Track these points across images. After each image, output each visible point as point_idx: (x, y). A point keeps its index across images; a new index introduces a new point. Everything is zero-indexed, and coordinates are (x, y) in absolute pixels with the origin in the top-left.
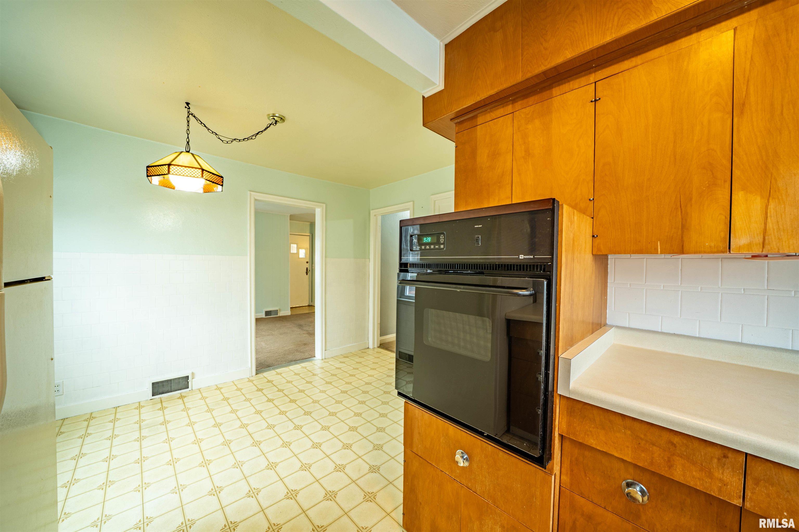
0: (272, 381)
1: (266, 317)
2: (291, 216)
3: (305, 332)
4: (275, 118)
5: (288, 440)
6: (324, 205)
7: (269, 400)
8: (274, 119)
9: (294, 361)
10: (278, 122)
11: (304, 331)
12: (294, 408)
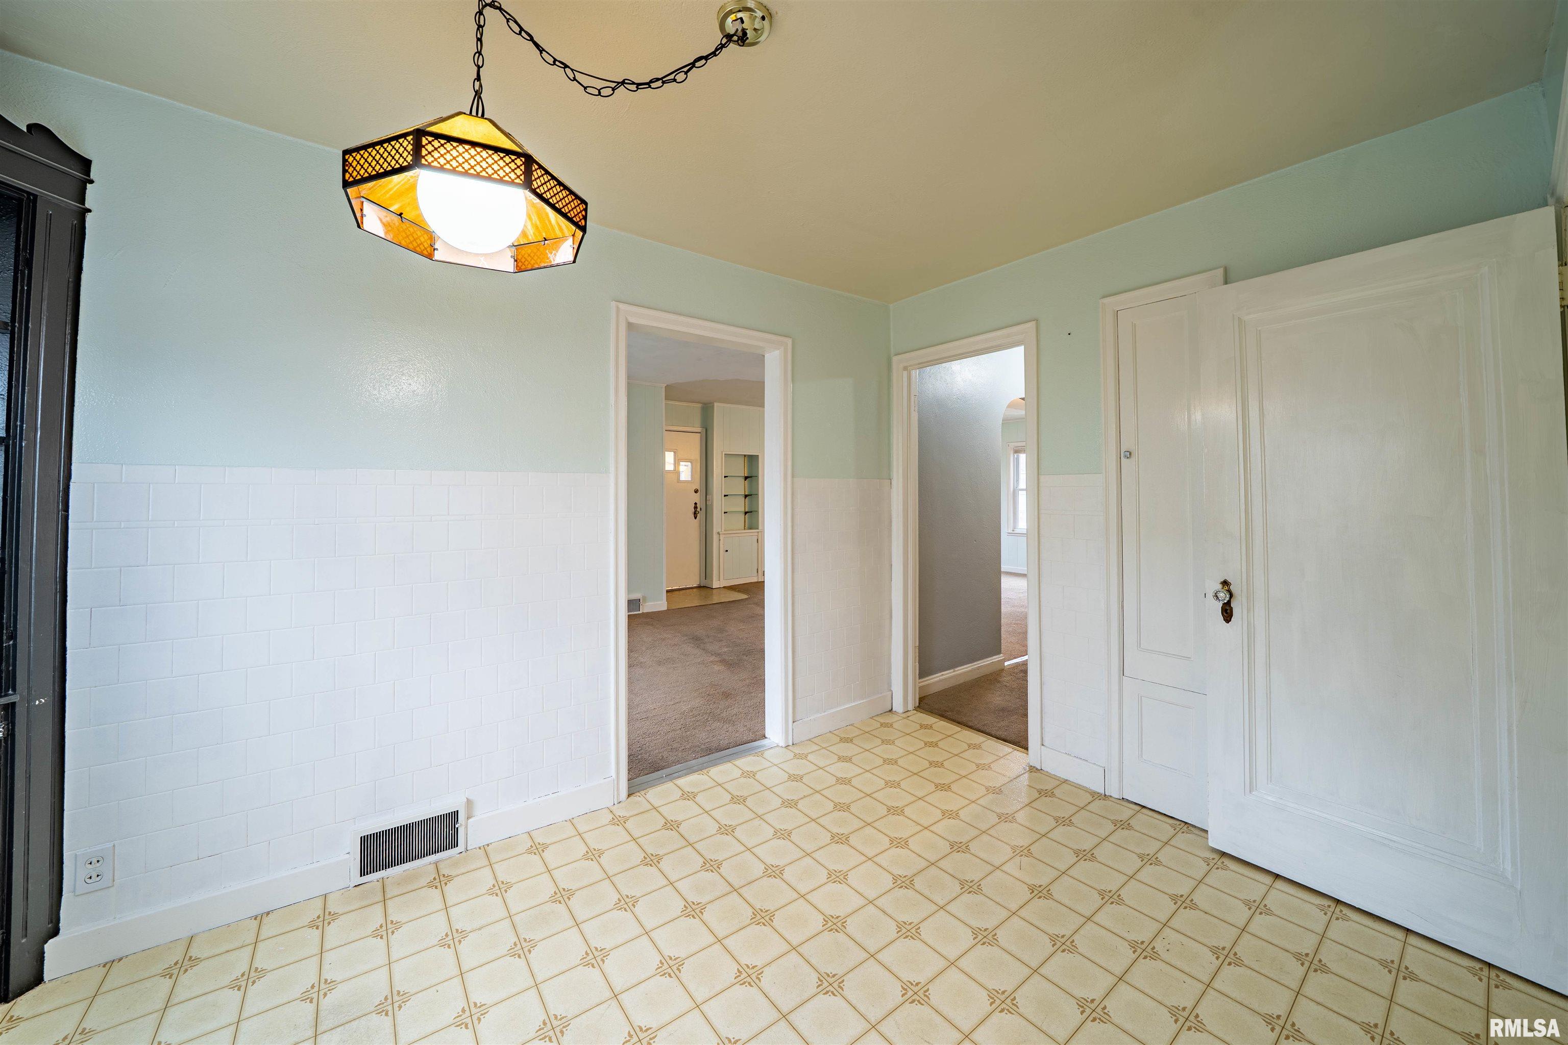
2: (668, 388)
3: (713, 658)
6: (791, 340)
8: (741, 20)
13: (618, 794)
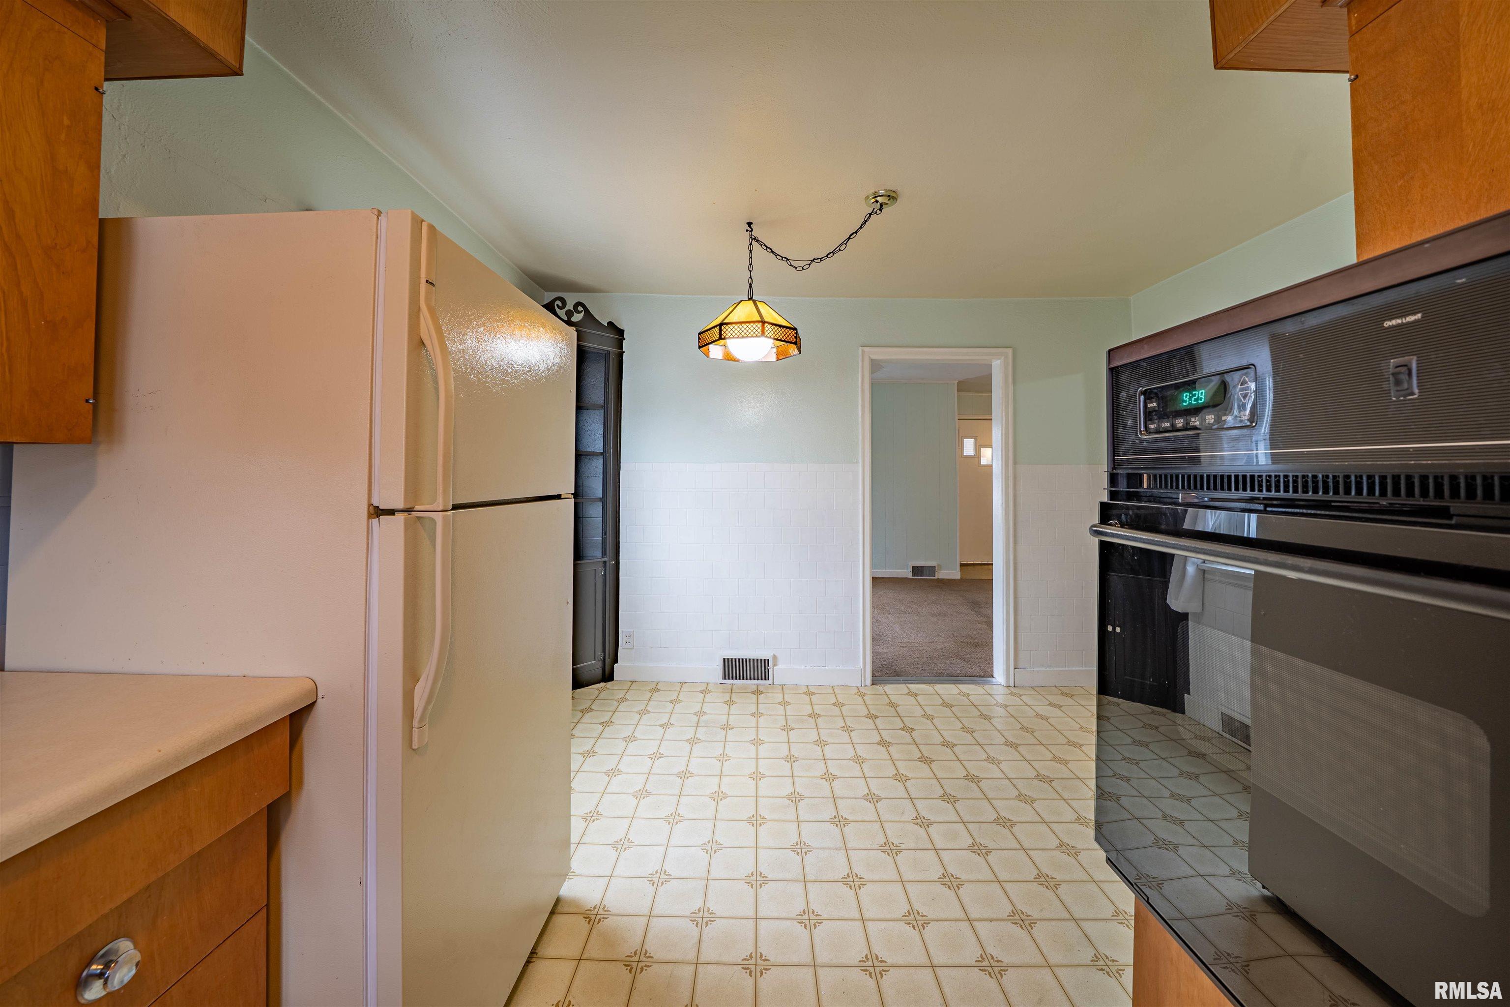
0: (898, 706)
1: (914, 577)
2: (959, 383)
3: (982, 619)
4: (878, 199)
5: (896, 841)
6: (1010, 351)
7: (883, 743)
8: (877, 202)
9: (948, 675)
10: (887, 204)
11: (982, 616)
12: (924, 776)
13: (865, 680)
